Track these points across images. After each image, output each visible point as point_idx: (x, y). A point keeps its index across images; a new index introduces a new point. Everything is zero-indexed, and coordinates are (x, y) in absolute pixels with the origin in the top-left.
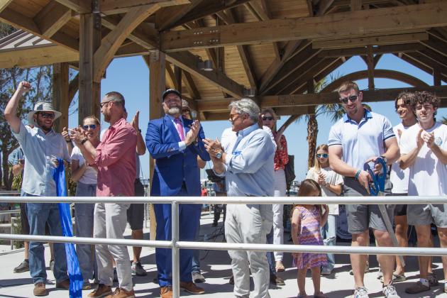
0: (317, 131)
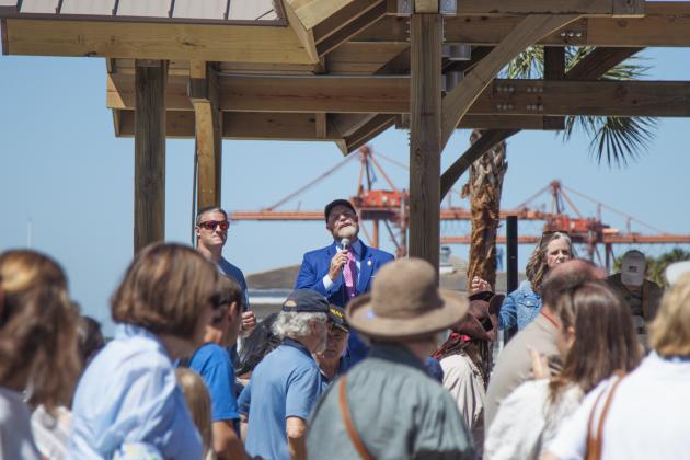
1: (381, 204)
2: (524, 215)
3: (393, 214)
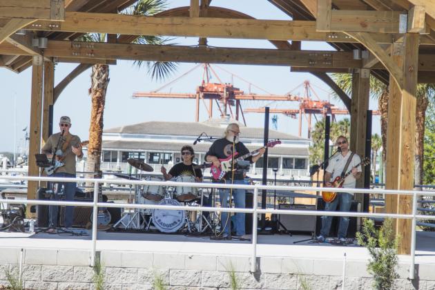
0: (109, 80)
1: (214, 90)
2: (288, 98)
3: (220, 96)
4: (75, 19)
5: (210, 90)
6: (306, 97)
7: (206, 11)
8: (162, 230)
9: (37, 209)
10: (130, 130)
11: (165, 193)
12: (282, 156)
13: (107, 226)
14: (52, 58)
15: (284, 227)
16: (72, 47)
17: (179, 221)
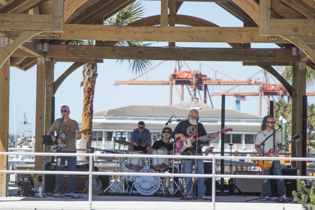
1: (185, 77)
2: (249, 83)
3: (190, 82)
4: (72, 30)
5: (181, 77)
6: (265, 81)
7: (174, 19)
8: (142, 194)
9: (43, 178)
10: (113, 113)
11: (144, 164)
12: (244, 133)
13: (99, 191)
14: (52, 59)
15: (238, 190)
16: (68, 49)
17: (155, 186)
